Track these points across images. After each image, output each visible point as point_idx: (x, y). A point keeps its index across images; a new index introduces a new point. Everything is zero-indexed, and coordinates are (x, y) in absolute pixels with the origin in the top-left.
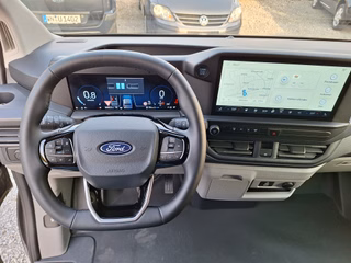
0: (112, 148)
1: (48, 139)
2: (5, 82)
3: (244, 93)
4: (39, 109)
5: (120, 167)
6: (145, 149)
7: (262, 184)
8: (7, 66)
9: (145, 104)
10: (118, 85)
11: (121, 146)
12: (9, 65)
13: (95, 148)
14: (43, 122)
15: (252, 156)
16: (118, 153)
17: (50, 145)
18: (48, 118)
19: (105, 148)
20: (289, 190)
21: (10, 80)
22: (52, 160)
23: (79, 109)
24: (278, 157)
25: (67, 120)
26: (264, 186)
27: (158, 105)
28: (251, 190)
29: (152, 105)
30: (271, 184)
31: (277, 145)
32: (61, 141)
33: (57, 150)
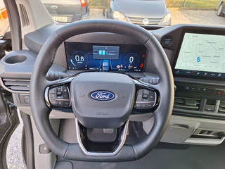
0: (100, 95)
1: (51, 87)
2: (21, 48)
3: (198, 59)
4: (47, 63)
5: (105, 111)
6: (125, 98)
7: (202, 132)
8: (23, 37)
9: (118, 67)
10: (100, 51)
11: (107, 94)
12: (25, 36)
13: (87, 95)
14: (47, 75)
15: (198, 110)
16: (104, 100)
17: (53, 91)
18: (51, 72)
19: (94, 95)
20: (220, 138)
21: (25, 47)
22: (54, 103)
23: (71, 69)
24: (219, 112)
25: (64, 74)
26: (204, 133)
27: (127, 68)
28: (193, 136)
29: (123, 68)
30: (209, 132)
31: (218, 102)
32: (61, 88)
33: (58, 95)
